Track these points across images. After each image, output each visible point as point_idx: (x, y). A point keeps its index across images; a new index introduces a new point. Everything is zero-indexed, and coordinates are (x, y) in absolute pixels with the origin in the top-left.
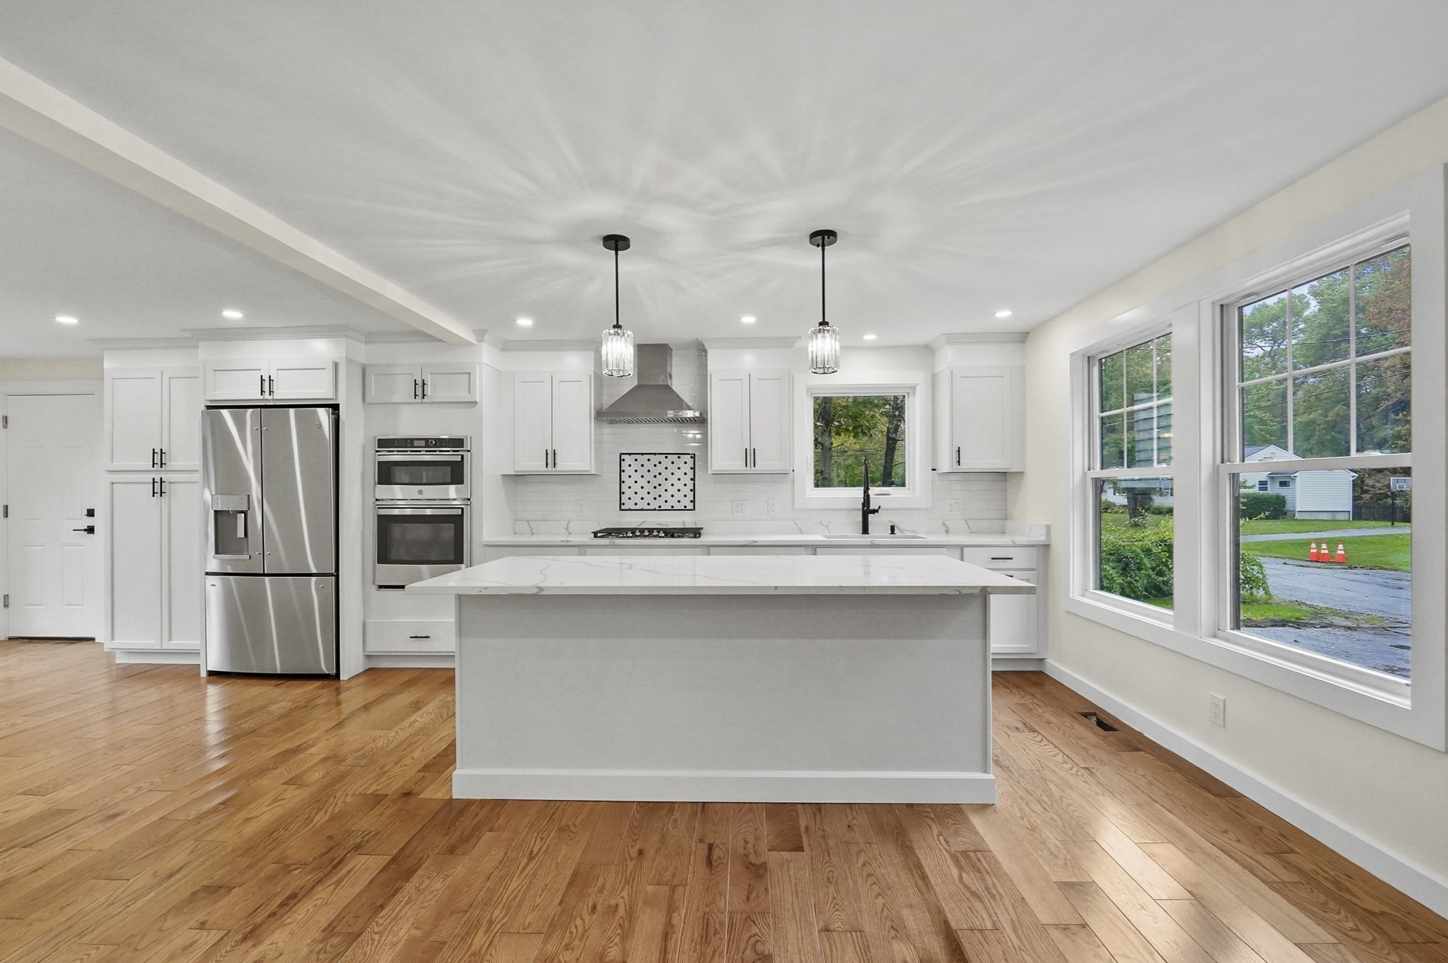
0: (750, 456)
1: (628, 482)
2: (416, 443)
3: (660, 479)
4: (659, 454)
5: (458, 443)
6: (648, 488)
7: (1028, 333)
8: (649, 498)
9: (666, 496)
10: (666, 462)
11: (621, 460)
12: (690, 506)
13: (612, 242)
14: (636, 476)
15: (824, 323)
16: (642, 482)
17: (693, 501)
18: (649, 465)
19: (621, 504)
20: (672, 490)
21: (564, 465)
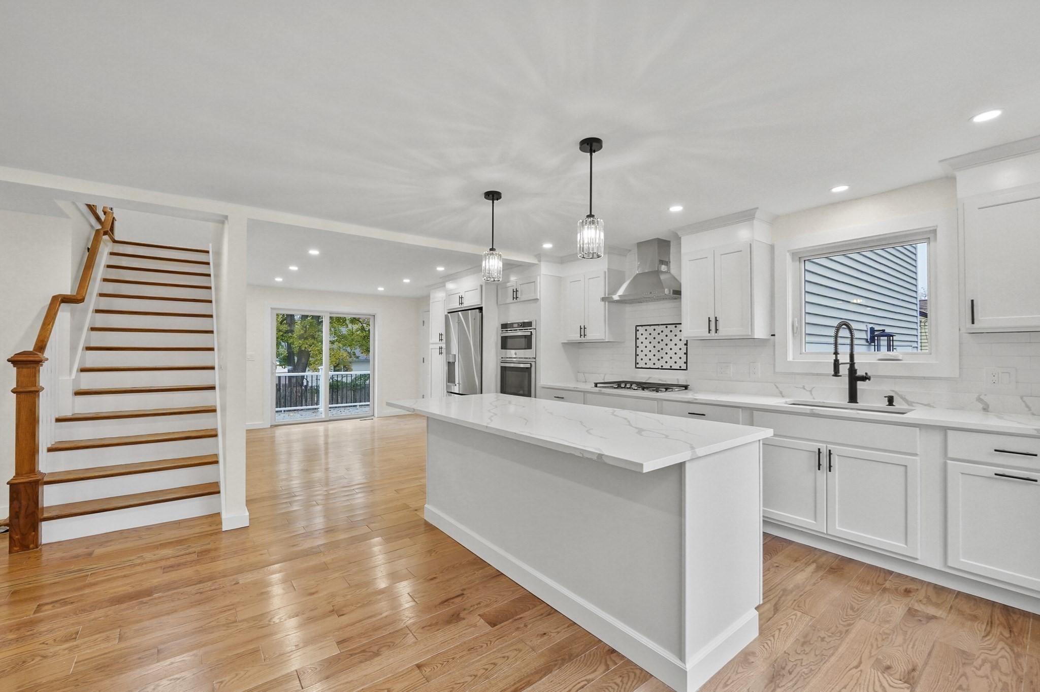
0: (713, 324)
1: (641, 347)
2: (514, 326)
3: (662, 345)
4: (662, 325)
5: (529, 324)
6: (654, 351)
8: (654, 360)
9: (667, 358)
10: (667, 331)
11: (637, 331)
12: (684, 367)
13: (491, 196)
14: (646, 343)
16: (650, 347)
17: (686, 363)
18: (655, 334)
19: (637, 363)
20: (671, 353)
21: (592, 335)
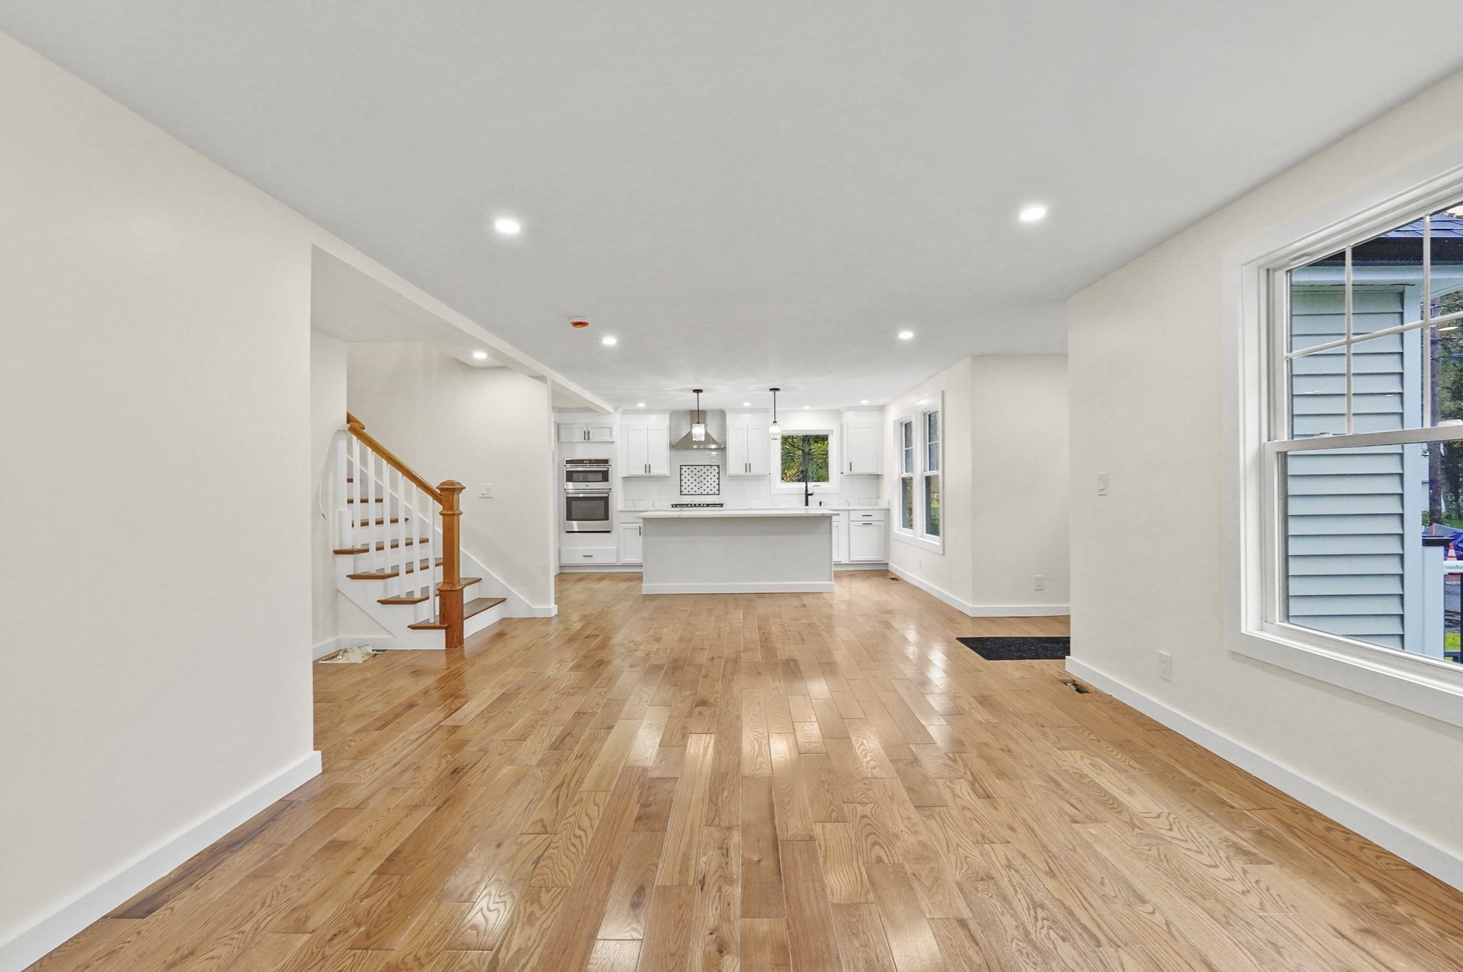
0: (748, 467)
1: (685, 480)
2: (585, 462)
3: (701, 479)
4: (700, 465)
5: (606, 461)
6: (695, 483)
7: (883, 407)
8: (695, 489)
9: (705, 487)
10: (705, 470)
11: (681, 469)
12: (717, 492)
14: (689, 477)
15: (775, 422)
16: (692, 480)
17: (719, 490)
18: (695, 471)
19: (681, 492)
20: (708, 484)
21: (654, 472)
